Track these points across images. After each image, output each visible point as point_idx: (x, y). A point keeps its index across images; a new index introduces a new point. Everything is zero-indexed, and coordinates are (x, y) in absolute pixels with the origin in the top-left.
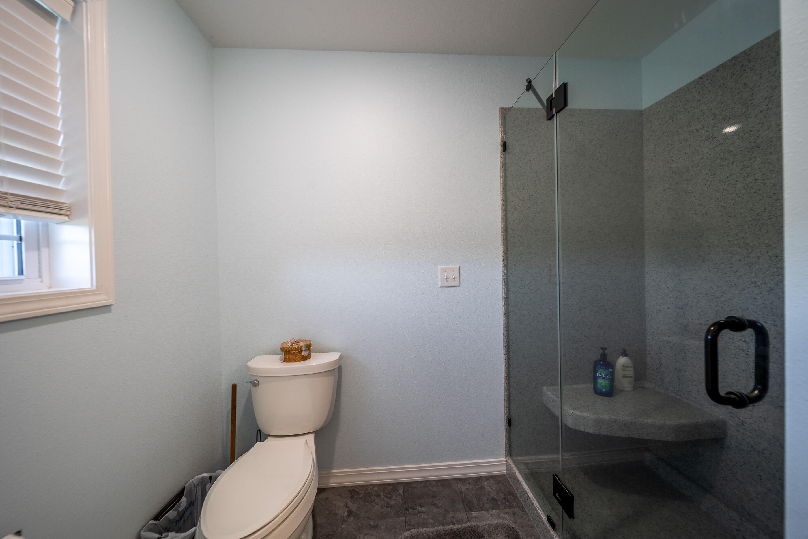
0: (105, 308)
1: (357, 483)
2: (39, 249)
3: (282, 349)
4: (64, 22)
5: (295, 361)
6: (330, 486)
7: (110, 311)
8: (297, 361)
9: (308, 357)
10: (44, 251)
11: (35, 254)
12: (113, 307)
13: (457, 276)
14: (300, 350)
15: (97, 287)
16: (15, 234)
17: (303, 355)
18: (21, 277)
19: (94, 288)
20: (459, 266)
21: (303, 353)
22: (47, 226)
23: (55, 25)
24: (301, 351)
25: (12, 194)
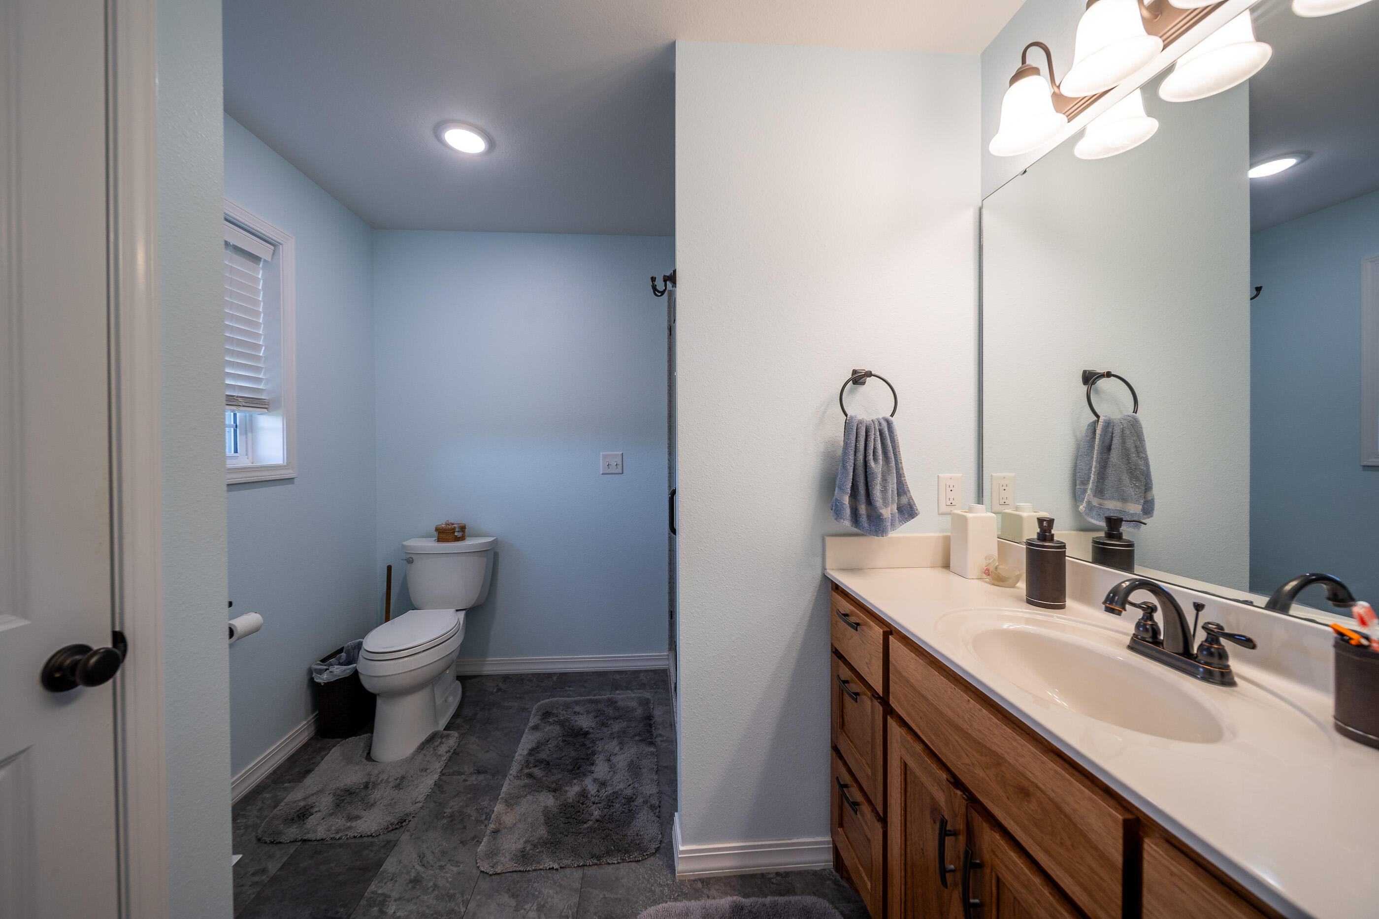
0: (290, 480)
1: (512, 672)
2: (246, 434)
3: (437, 530)
4: (265, 261)
5: (448, 541)
6: (484, 673)
7: (293, 483)
8: (450, 540)
9: (462, 539)
10: (250, 435)
11: (244, 437)
12: (295, 480)
13: (620, 462)
14: (453, 531)
15: (287, 463)
16: (232, 423)
17: (456, 536)
18: (236, 454)
19: (285, 464)
20: (621, 453)
21: (456, 534)
22: (251, 416)
23: (259, 265)
24: (455, 532)
25: (241, 397)
